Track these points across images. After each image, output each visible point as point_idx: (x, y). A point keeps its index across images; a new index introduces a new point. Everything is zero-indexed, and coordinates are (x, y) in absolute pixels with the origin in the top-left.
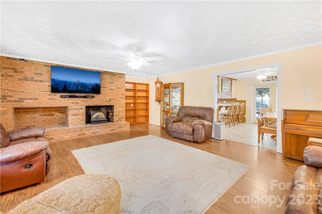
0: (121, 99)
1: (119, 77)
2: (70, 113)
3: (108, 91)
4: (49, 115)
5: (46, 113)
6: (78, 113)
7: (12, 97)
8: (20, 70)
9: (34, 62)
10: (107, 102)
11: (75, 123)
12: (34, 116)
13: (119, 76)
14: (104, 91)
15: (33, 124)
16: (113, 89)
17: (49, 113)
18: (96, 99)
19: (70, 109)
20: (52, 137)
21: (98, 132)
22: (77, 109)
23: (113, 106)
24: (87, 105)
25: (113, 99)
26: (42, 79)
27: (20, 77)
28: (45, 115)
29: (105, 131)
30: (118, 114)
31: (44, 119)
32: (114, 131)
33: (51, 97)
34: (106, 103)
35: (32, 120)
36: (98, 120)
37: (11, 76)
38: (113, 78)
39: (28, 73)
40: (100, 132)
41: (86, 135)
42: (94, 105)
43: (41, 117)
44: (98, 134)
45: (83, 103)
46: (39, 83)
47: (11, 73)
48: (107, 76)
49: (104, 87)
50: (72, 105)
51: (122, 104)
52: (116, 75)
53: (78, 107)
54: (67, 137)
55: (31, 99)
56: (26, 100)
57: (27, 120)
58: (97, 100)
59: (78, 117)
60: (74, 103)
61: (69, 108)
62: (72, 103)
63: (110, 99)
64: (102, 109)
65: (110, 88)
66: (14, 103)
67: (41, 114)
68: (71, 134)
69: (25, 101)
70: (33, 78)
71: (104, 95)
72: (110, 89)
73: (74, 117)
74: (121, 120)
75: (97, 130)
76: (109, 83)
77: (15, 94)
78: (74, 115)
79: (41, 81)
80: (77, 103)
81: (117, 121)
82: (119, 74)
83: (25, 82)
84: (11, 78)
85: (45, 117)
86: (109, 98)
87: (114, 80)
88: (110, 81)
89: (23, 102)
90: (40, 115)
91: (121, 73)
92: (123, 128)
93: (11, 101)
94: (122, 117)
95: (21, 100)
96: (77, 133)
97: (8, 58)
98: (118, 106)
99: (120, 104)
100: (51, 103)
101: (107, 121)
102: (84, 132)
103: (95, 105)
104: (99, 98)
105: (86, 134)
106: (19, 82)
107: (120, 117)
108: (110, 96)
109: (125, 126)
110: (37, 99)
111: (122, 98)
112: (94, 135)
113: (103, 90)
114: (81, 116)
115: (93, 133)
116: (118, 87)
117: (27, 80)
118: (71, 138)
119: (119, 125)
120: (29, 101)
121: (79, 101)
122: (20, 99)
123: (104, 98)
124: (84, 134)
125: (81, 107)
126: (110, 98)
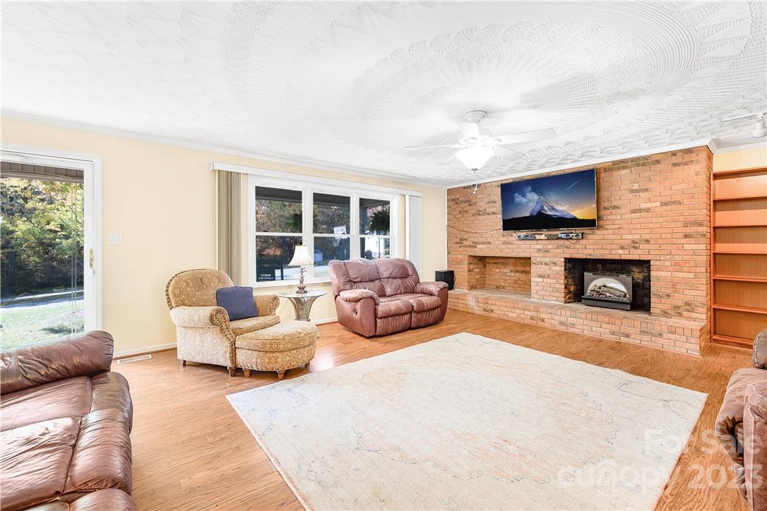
0: (682, 241)
1: (674, 165)
2: (535, 269)
3: (627, 216)
4: (522, 272)
5: (518, 268)
6: (549, 272)
7: (467, 240)
8: (474, 201)
9: (487, 185)
10: (622, 248)
11: (543, 293)
12: (505, 270)
13: (674, 160)
14: (613, 217)
15: (503, 284)
16: (648, 210)
17: (522, 269)
18: (591, 242)
19: (534, 263)
21: (574, 325)
22: (546, 264)
23: (648, 262)
24: (568, 256)
25: (647, 241)
26: (495, 210)
27: (474, 211)
28: (518, 272)
29: (593, 328)
30: (669, 291)
31: (515, 278)
32: (623, 339)
33: (505, 239)
34: (621, 252)
35: (502, 277)
37: (467, 212)
38: (647, 174)
39: (481, 203)
40: (580, 327)
41: (547, 324)
42: (585, 257)
43: (513, 274)
44: (575, 330)
45: (558, 251)
46: (492, 216)
47: (466, 207)
48: (624, 172)
49: (614, 207)
50: (537, 255)
51: (686, 258)
52: (658, 162)
53: (544, 260)
54: (513, 315)
55: (483, 243)
56: (478, 244)
57: (497, 277)
58: (590, 247)
59: (549, 281)
60: (540, 250)
61: (532, 260)
62: (538, 252)
63: (633, 242)
65: (632, 208)
66: (469, 249)
67: (512, 268)
68: (518, 311)
69: (478, 246)
70: (485, 210)
71: (615, 229)
72: (634, 211)
73: (541, 280)
74: (685, 314)
75: (571, 320)
76: (633, 191)
77: (470, 237)
78: (540, 276)
79: (494, 213)
80: (547, 252)
81: (665, 314)
82: (674, 154)
83: (479, 217)
84: (466, 215)
85: (517, 275)
86: (631, 237)
87: (652, 178)
88: (636, 186)
89: (475, 247)
90: (511, 271)
91: (681, 151)
92: (660, 341)
93: (466, 246)
94: (687, 304)
95: (474, 245)
96: (529, 313)
97: (464, 188)
98: (668, 263)
99: (678, 258)
100: (506, 250)
101: (629, 307)
102: (543, 316)
103: (588, 257)
104: (597, 237)
105: (546, 320)
106: (473, 218)
107: (680, 303)
108: (634, 231)
109: (673, 337)
110: (489, 243)
111: (686, 236)
112: (563, 328)
113: (609, 217)
114: (554, 281)
115: (562, 323)
116: (664, 199)
117: (480, 215)
118: (518, 320)
120: (481, 246)
121: (550, 247)
122: (474, 243)
123: (614, 237)
124: (543, 320)
125: (555, 260)
126: (636, 237)
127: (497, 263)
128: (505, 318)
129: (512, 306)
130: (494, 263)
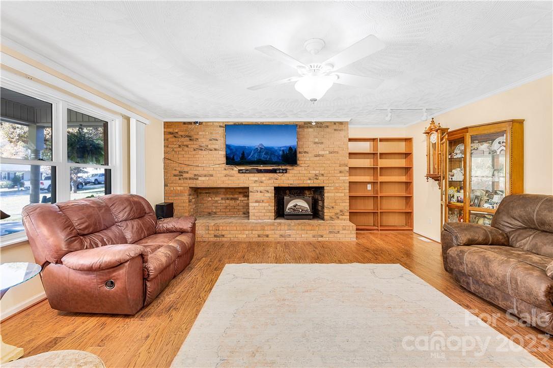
0: (339, 175)
1: (335, 130)
2: (252, 196)
3: (312, 159)
4: (232, 199)
5: (228, 196)
6: (263, 198)
7: (187, 173)
8: (195, 137)
9: (209, 124)
10: (310, 179)
11: (258, 214)
12: (216, 199)
13: (335, 127)
14: (305, 159)
15: (214, 210)
16: (323, 156)
17: (231, 196)
18: (291, 175)
19: (251, 192)
20: (223, 233)
21: (290, 235)
22: (261, 192)
23: (324, 187)
24: (277, 185)
25: (323, 175)
26: (217, 147)
27: (195, 147)
28: (228, 199)
29: (303, 235)
30: (333, 205)
31: (226, 205)
32: (320, 239)
33: (227, 172)
34: (309, 182)
35: (214, 205)
36: (296, 213)
37: (187, 146)
38: (322, 133)
39: (203, 140)
40: (294, 236)
41: (270, 239)
42: (288, 186)
43: (223, 201)
44: (290, 239)
45: (270, 182)
46: (214, 152)
47: (186, 141)
48: (310, 130)
49: (305, 152)
50: (254, 185)
51: (340, 184)
52: (327, 127)
53: (262, 189)
54: (242, 236)
55: (205, 176)
56: (200, 176)
57: (209, 204)
58: (291, 177)
59: (263, 204)
60: (256, 181)
61: (250, 189)
62: (255, 183)
63: (316, 175)
64: (307, 192)
65: (315, 153)
66: (190, 181)
67: (223, 196)
68: (247, 232)
69: (200, 178)
70: (207, 146)
71: (306, 167)
72: (316, 156)
73: (257, 204)
74: (341, 217)
75: (288, 232)
76: (315, 143)
77: (191, 170)
78: (257, 202)
79: (215, 150)
80: (261, 182)
81: (332, 218)
82: (335, 123)
83: (200, 152)
84: (186, 149)
85: (228, 201)
86: (314, 172)
87: (325, 136)
88: (317, 140)
89: (197, 179)
90: (222, 199)
91: (338, 122)
92: (338, 235)
93: (186, 179)
94: (341, 211)
95: (196, 177)
96: (256, 232)
97: (185, 123)
98: (332, 188)
99: (337, 185)
100: (227, 182)
101: (312, 217)
102: (267, 233)
103: (290, 186)
104: (295, 172)
105: (270, 236)
106: (194, 152)
107: (338, 211)
108: (316, 168)
109: (344, 232)
110: (212, 176)
111: (340, 172)
112: (282, 239)
113: (302, 159)
114: (267, 204)
115: (281, 236)
116: (332, 150)
117: (202, 150)
118: (247, 240)
119: (330, 228)
120: (203, 178)
121: (264, 179)
122: (195, 175)
123: (305, 172)
124: (267, 236)
125: (268, 188)
126: (317, 172)
127: (209, 193)
128: (236, 240)
129: (242, 228)
130: (206, 193)
